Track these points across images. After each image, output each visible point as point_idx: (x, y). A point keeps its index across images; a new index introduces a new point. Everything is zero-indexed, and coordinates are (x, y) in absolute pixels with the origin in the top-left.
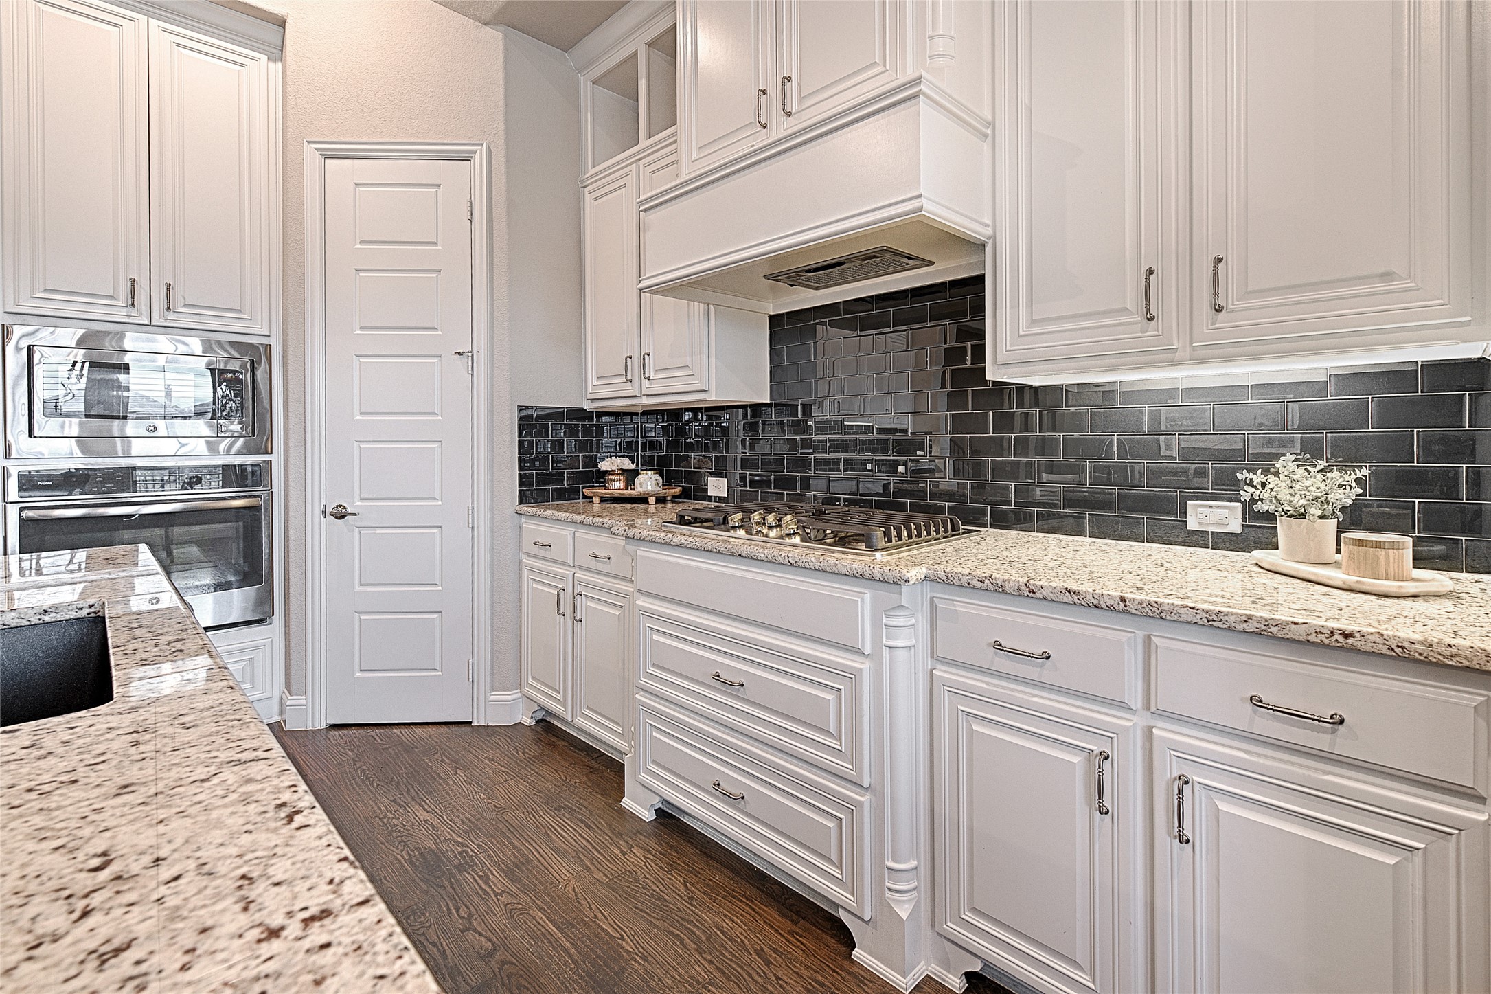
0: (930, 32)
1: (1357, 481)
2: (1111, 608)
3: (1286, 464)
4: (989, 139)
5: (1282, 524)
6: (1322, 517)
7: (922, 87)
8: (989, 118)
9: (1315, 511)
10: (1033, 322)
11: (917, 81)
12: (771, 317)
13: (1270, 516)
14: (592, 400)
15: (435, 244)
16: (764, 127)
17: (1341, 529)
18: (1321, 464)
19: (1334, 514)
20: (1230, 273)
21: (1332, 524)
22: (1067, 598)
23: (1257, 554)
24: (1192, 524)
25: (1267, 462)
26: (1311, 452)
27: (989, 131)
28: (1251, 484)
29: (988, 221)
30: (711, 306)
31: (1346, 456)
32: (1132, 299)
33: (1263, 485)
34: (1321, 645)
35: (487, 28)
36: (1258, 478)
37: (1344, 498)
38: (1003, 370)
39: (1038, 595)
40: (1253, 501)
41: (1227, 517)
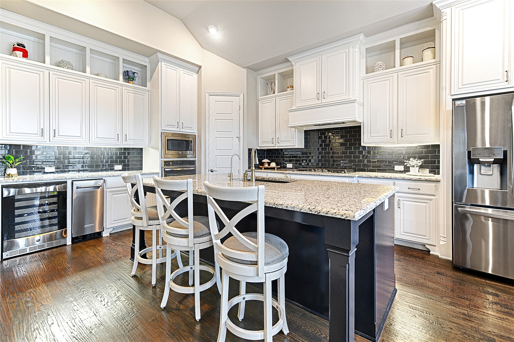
0: (355, 90)
1: (422, 162)
2: (389, 178)
3: (411, 159)
4: (362, 106)
5: (411, 168)
6: (417, 167)
7: (356, 101)
8: (362, 102)
9: (416, 166)
10: (371, 137)
11: (356, 100)
12: (305, 130)
13: (409, 167)
14: (260, 147)
15: (232, 114)
16: (318, 99)
17: (419, 168)
18: (416, 159)
19: (418, 167)
20: (404, 131)
21: (418, 168)
22: (382, 177)
23: (407, 173)
24: (395, 169)
25: (409, 159)
26: (415, 158)
27: (362, 104)
28: (406, 162)
29: (362, 119)
30: (296, 129)
31: (420, 158)
32: (388, 134)
33: (408, 162)
34: (417, 180)
35: (243, 68)
36: (407, 161)
37: (420, 164)
38: (365, 144)
39: (378, 177)
40: (407, 165)
41: (402, 168)
